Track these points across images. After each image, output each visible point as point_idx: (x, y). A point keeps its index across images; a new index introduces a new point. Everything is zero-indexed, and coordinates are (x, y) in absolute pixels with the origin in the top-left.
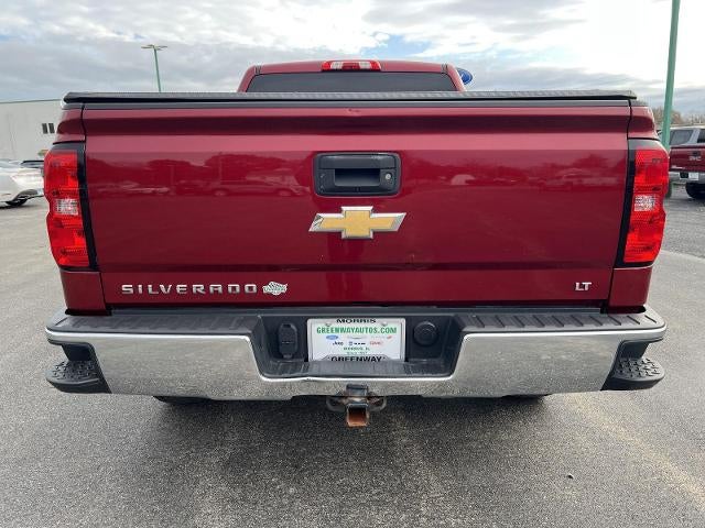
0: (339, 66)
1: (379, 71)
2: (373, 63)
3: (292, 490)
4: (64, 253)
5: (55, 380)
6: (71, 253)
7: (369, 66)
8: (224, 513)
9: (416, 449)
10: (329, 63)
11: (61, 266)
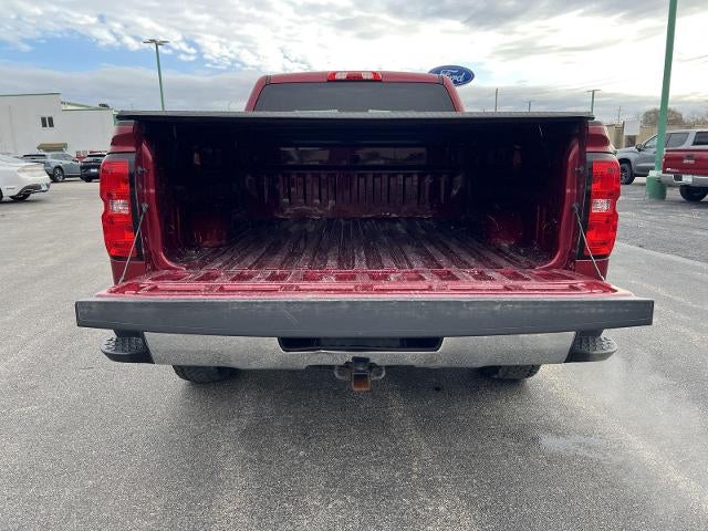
0: (344, 77)
1: (380, 81)
2: (374, 73)
3: (301, 453)
4: (116, 245)
5: (109, 351)
6: (120, 246)
7: (371, 77)
8: (244, 470)
9: (409, 422)
10: (334, 74)
11: (112, 256)
